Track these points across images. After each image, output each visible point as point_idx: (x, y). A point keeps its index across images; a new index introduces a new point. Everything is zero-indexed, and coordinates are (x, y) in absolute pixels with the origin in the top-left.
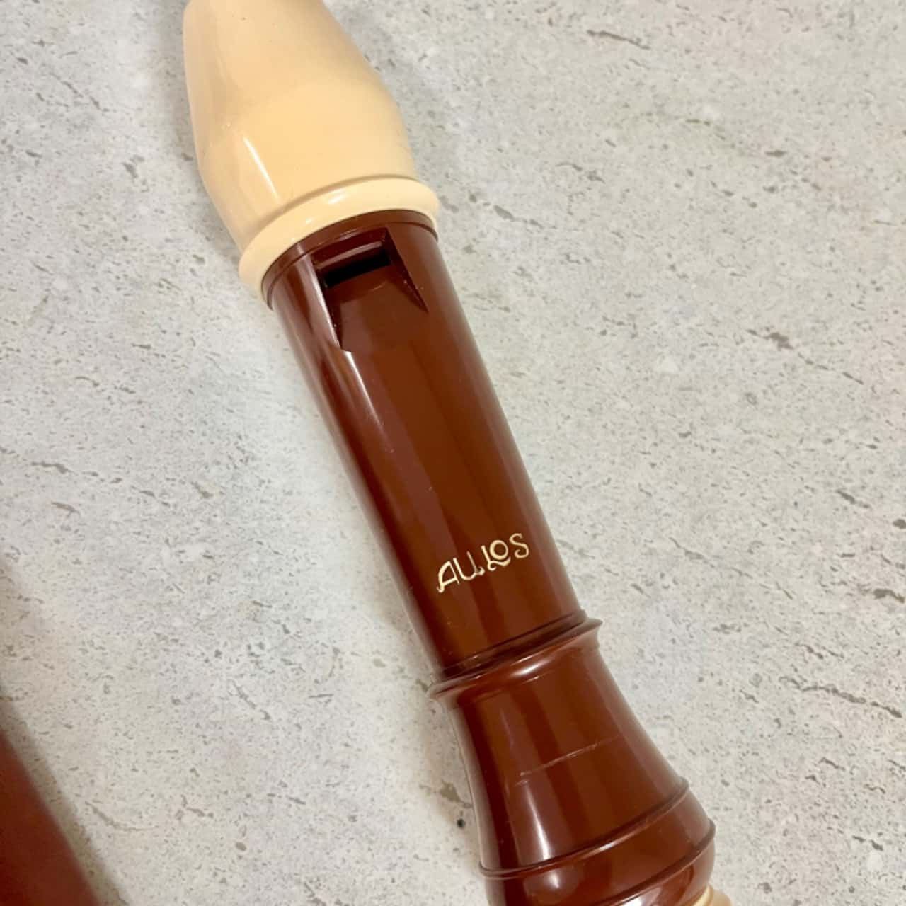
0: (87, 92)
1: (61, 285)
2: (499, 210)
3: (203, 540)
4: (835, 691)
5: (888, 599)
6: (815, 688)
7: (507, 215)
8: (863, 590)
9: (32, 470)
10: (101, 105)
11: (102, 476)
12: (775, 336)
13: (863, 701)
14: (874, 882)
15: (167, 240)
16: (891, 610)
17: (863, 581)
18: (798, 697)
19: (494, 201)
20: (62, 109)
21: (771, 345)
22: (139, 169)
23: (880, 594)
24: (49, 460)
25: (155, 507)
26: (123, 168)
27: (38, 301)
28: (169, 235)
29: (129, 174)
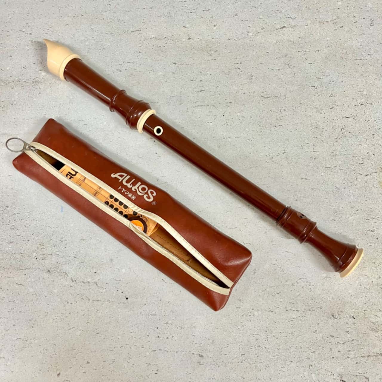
1: (71, 97)
2: (128, 63)
4: (199, 106)
5: (202, 91)
6: (196, 106)
7: (129, 63)
8: (198, 92)
12: (174, 63)
13: (203, 106)
14: (212, 127)
16: (203, 92)
18: (194, 108)
19: (127, 61)
21: (174, 65)
23: (201, 91)
27: (69, 101)
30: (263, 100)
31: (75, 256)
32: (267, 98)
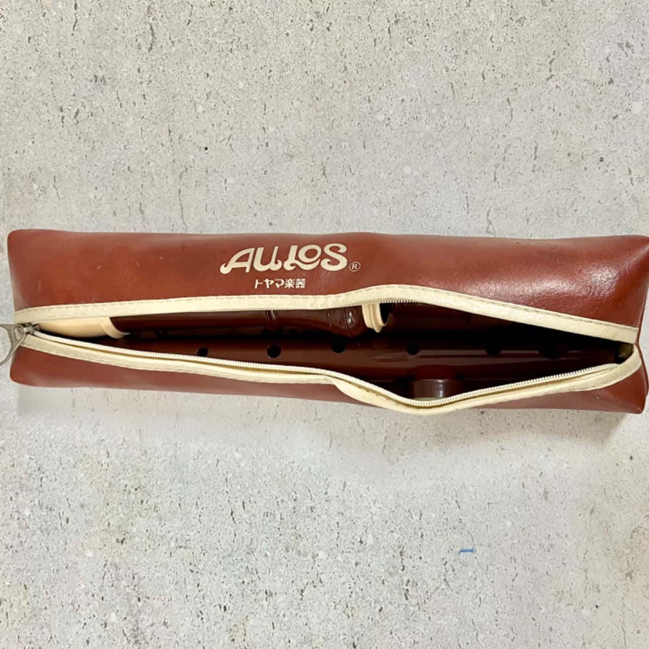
0: (102, 570)
1: (173, 545)
3: (233, 454)
4: (182, 216)
5: (143, 208)
6: (184, 223)
8: (144, 219)
9: (237, 523)
10: (105, 563)
11: (228, 498)
13: (181, 205)
14: (237, 178)
15: (140, 516)
16: (146, 206)
17: (141, 220)
20: (113, 576)
22: (121, 539)
23: (142, 212)
24: (231, 519)
25: (230, 475)
26: (123, 544)
27: (182, 549)
28: (139, 516)
29: (125, 541)
30: (159, 46)
31: (589, 511)
32: (153, 35)
